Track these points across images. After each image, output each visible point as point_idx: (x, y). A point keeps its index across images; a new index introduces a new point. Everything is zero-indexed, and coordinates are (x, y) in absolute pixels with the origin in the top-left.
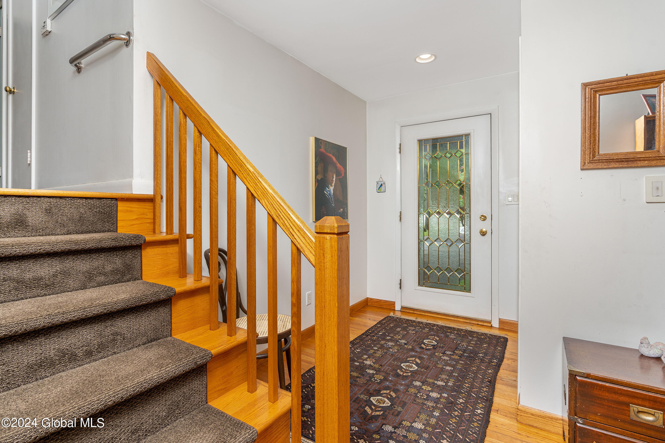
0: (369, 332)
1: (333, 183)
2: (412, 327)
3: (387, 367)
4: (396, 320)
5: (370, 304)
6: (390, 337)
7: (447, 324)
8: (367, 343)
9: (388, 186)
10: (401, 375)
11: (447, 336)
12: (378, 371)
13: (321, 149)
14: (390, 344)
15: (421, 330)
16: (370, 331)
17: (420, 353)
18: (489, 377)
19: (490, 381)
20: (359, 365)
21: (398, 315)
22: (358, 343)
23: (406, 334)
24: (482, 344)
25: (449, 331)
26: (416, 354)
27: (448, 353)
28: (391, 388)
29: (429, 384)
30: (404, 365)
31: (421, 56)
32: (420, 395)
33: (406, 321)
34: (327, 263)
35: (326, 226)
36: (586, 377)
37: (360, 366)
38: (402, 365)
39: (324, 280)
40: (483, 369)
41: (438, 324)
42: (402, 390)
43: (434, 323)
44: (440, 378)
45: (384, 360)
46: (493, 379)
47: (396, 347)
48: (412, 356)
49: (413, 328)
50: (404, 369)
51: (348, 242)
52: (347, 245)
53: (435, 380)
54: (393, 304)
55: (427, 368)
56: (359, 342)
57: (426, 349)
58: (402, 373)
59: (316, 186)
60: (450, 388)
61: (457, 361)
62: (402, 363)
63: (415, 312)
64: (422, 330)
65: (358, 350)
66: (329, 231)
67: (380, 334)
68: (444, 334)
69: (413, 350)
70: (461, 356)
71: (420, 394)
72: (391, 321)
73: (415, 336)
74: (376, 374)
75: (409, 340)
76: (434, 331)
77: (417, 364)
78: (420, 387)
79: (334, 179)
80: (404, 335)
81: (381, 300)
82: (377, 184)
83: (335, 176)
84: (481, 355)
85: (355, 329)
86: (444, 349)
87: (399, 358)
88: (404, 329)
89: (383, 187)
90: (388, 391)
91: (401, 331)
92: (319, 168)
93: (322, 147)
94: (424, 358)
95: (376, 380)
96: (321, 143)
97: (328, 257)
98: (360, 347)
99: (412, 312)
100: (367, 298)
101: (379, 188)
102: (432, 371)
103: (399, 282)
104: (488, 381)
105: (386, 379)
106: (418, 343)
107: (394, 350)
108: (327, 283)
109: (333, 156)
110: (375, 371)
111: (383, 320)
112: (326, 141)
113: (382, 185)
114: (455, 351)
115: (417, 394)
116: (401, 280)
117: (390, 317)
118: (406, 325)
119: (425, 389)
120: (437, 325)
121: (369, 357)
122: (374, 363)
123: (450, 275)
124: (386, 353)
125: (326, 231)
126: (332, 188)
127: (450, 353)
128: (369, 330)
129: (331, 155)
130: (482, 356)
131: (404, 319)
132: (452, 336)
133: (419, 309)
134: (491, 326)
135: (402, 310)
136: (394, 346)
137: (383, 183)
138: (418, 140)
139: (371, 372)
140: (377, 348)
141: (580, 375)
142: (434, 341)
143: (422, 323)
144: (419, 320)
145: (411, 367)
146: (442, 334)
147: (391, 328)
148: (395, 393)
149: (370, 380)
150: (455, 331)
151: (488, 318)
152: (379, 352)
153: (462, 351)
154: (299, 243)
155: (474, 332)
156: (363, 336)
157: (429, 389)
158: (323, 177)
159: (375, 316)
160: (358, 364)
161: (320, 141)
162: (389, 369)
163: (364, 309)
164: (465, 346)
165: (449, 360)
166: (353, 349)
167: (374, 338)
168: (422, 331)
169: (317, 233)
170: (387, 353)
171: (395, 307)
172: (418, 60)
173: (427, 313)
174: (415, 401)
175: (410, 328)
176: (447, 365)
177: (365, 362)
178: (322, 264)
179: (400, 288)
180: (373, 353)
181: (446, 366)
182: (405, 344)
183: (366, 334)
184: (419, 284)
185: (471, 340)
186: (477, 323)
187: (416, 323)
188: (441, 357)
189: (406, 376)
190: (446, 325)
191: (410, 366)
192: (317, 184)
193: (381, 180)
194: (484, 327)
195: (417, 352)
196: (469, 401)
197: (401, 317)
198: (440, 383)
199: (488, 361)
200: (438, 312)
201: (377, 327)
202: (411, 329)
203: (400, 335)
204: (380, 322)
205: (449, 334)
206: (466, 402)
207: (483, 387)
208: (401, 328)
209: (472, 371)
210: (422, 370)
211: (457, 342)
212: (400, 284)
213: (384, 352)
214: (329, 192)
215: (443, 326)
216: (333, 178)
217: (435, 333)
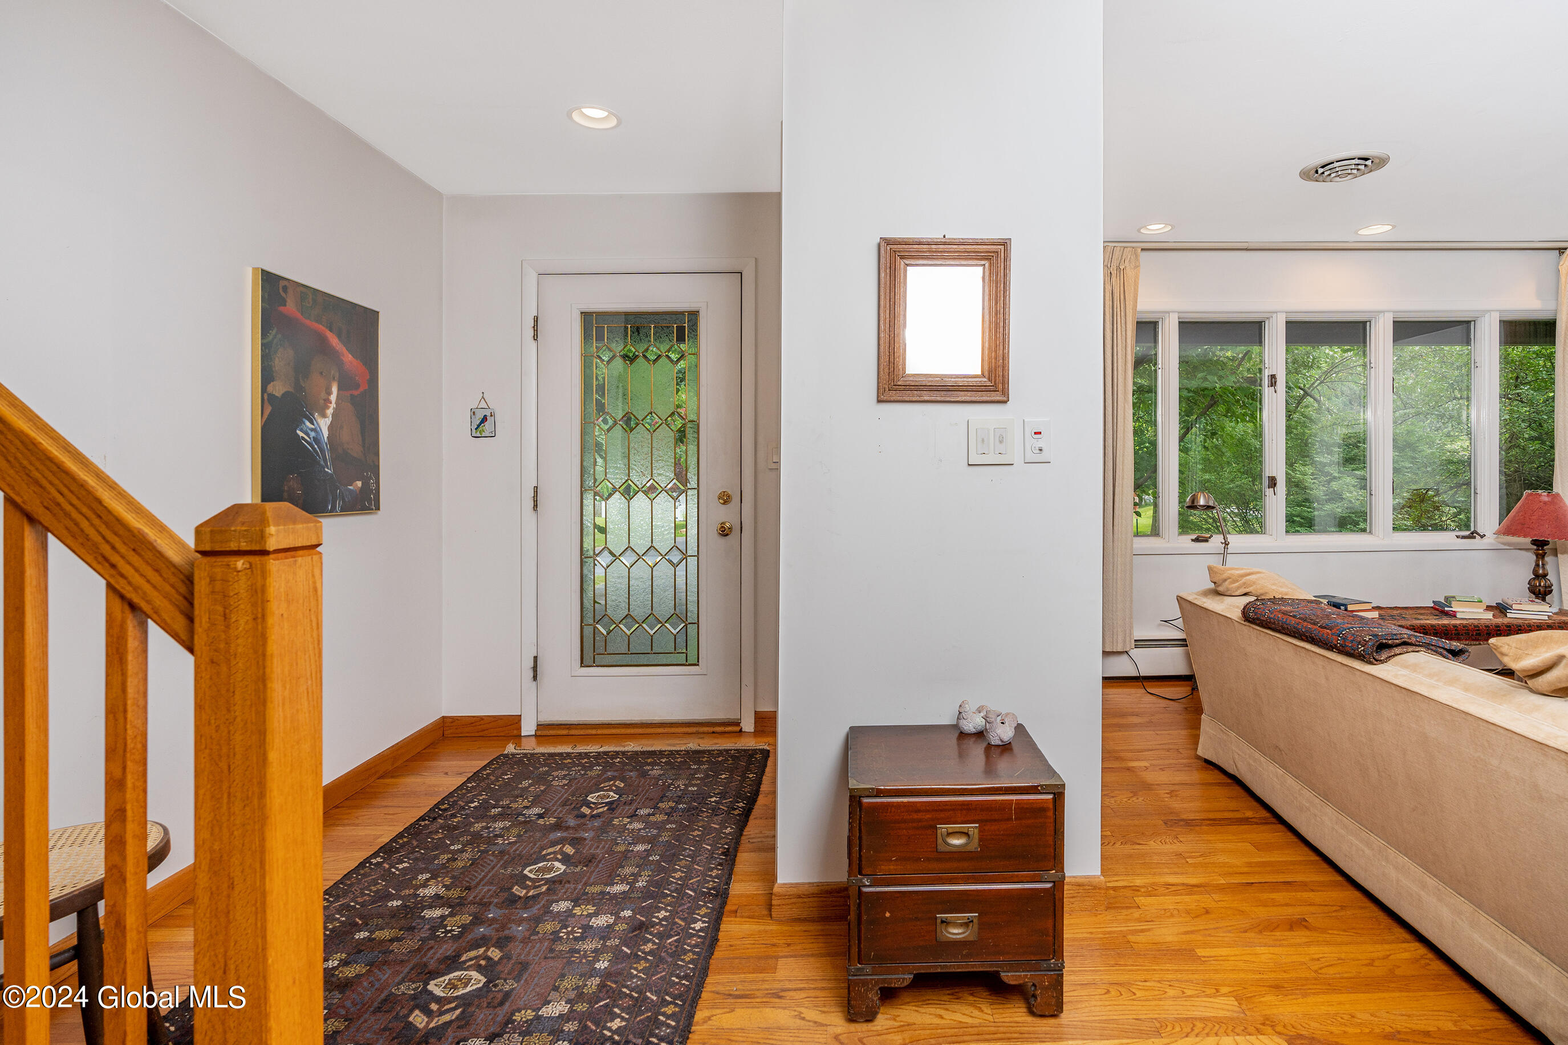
0: (440, 809)
1: (328, 408)
2: (562, 769)
3: (486, 889)
4: (520, 762)
5: (451, 733)
6: (500, 809)
7: (647, 745)
8: (433, 839)
9: (503, 421)
10: (520, 897)
11: (644, 774)
12: (456, 906)
13: (285, 305)
14: (499, 825)
15: (583, 772)
16: (444, 804)
17: (575, 829)
18: (726, 844)
19: (726, 853)
20: (404, 906)
21: (530, 746)
22: (403, 846)
23: (545, 789)
24: (717, 774)
25: (649, 760)
26: (565, 834)
27: (643, 812)
28: (490, 938)
29: (590, 900)
30: (531, 871)
31: (584, 110)
32: (568, 933)
33: (547, 759)
34: (239, 641)
35: (235, 531)
36: (876, 796)
37: (406, 906)
38: (526, 872)
39: (228, 690)
40: (715, 828)
41: (626, 749)
42: (520, 936)
43: (617, 749)
44: (619, 875)
45: (477, 872)
46: (733, 846)
47: (515, 831)
48: (553, 844)
49: (564, 773)
50: (530, 879)
51: (317, 572)
52: (314, 583)
53: (606, 885)
54: (515, 721)
55: (589, 861)
56: (407, 843)
57: (593, 816)
58: (524, 891)
59: (266, 416)
60: (641, 892)
61: (660, 827)
62: (525, 867)
63: (572, 732)
64: (586, 771)
65: (401, 866)
66: (244, 546)
67: (472, 805)
68: (638, 770)
69: (558, 826)
70: (671, 813)
71: (566, 929)
72: (506, 767)
73: (567, 791)
74: (451, 915)
75: (551, 804)
76: (615, 768)
77: (566, 859)
78: (569, 913)
79: (333, 398)
80: (539, 796)
81: (481, 718)
82: (473, 417)
83: (335, 389)
84: (713, 799)
85: (396, 810)
86: (633, 807)
87: (519, 855)
88: (542, 779)
89: (488, 426)
90: (482, 950)
91: (530, 785)
92: (277, 361)
93: (288, 300)
94: (585, 839)
95: (450, 931)
96: (285, 288)
97: (242, 622)
98: (409, 854)
99: (565, 732)
100: (444, 717)
101: (478, 426)
102: (601, 865)
103: (532, 664)
104: (723, 854)
105: (478, 920)
106: (573, 806)
107: (508, 839)
108: (237, 696)
109: (331, 330)
110: (450, 907)
111: (484, 768)
112: (303, 285)
113: (485, 419)
114: (660, 805)
115: (559, 931)
116: (536, 658)
117: (506, 756)
118: (547, 769)
119: (579, 914)
120: (623, 753)
121: (434, 877)
122: (448, 888)
123: (654, 631)
124: (486, 851)
125: (233, 546)
126: (324, 424)
127: (647, 811)
128: (442, 802)
129: (323, 328)
130: (715, 801)
131: (543, 754)
132: (656, 772)
133: (581, 723)
134: (741, 730)
135: (539, 733)
136: (507, 829)
137: (488, 414)
138: (582, 313)
139: (437, 913)
140: (460, 846)
141: (867, 793)
142: (612, 793)
143: (587, 755)
144: (581, 749)
145: (550, 869)
146: (631, 771)
147: (507, 784)
148: (501, 950)
149: (433, 936)
150: (663, 758)
151: (733, 716)
152: (466, 856)
153: (674, 802)
154: (136, 589)
155: (703, 752)
156: (423, 823)
157: (590, 911)
158: (291, 390)
159: (463, 763)
160: (400, 902)
161: (282, 283)
162: (489, 890)
163: (432, 750)
164: (682, 787)
165: (644, 829)
166: (387, 866)
167: (454, 822)
168: (585, 774)
169: (204, 553)
170: (488, 852)
171: (520, 729)
172: (576, 116)
173: (603, 728)
174: (552, 950)
175: (555, 774)
176: (638, 840)
177: (421, 892)
178: (222, 646)
179: (535, 678)
180: (448, 862)
181: (635, 844)
182: (540, 816)
183: (432, 815)
184: (583, 664)
185: (697, 771)
186: (711, 729)
187: (571, 759)
188: (626, 825)
189: (533, 897)
190: (645, 749)
191: (546, 868)
192: (268, 410)
193: (483, 405)
194: (726, 735)
195: (568, 828)
196: (680, 909)
197: (535, 751)
198: (618, 888)
199: (726, 809)
200: (628, 722)
201: (466, 789)
202: (557, 776)
203: (527, 798)
204: (476, 776)
205: (649, 768)
206: (674, 914)
207: (712, 869)
208: (532, 779)
209: (691, 839)
210: (578, 869)
211: (664, 784)
212: (535, 668)
213: (478, 852)
214: (312, 434)
215: (636, 753)
216: (330, 393)
217: (616, 774)
